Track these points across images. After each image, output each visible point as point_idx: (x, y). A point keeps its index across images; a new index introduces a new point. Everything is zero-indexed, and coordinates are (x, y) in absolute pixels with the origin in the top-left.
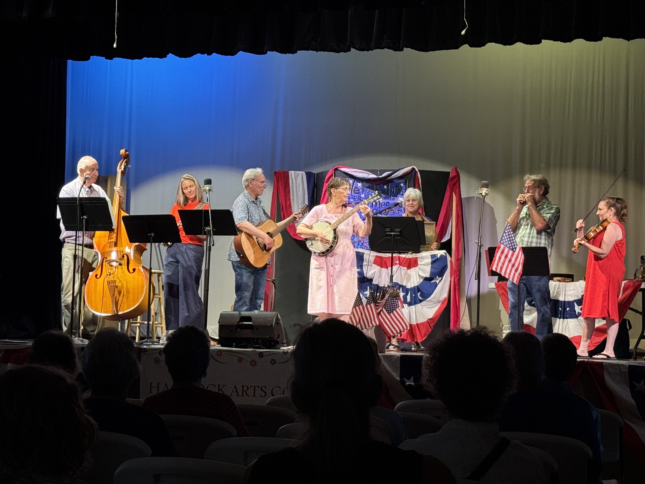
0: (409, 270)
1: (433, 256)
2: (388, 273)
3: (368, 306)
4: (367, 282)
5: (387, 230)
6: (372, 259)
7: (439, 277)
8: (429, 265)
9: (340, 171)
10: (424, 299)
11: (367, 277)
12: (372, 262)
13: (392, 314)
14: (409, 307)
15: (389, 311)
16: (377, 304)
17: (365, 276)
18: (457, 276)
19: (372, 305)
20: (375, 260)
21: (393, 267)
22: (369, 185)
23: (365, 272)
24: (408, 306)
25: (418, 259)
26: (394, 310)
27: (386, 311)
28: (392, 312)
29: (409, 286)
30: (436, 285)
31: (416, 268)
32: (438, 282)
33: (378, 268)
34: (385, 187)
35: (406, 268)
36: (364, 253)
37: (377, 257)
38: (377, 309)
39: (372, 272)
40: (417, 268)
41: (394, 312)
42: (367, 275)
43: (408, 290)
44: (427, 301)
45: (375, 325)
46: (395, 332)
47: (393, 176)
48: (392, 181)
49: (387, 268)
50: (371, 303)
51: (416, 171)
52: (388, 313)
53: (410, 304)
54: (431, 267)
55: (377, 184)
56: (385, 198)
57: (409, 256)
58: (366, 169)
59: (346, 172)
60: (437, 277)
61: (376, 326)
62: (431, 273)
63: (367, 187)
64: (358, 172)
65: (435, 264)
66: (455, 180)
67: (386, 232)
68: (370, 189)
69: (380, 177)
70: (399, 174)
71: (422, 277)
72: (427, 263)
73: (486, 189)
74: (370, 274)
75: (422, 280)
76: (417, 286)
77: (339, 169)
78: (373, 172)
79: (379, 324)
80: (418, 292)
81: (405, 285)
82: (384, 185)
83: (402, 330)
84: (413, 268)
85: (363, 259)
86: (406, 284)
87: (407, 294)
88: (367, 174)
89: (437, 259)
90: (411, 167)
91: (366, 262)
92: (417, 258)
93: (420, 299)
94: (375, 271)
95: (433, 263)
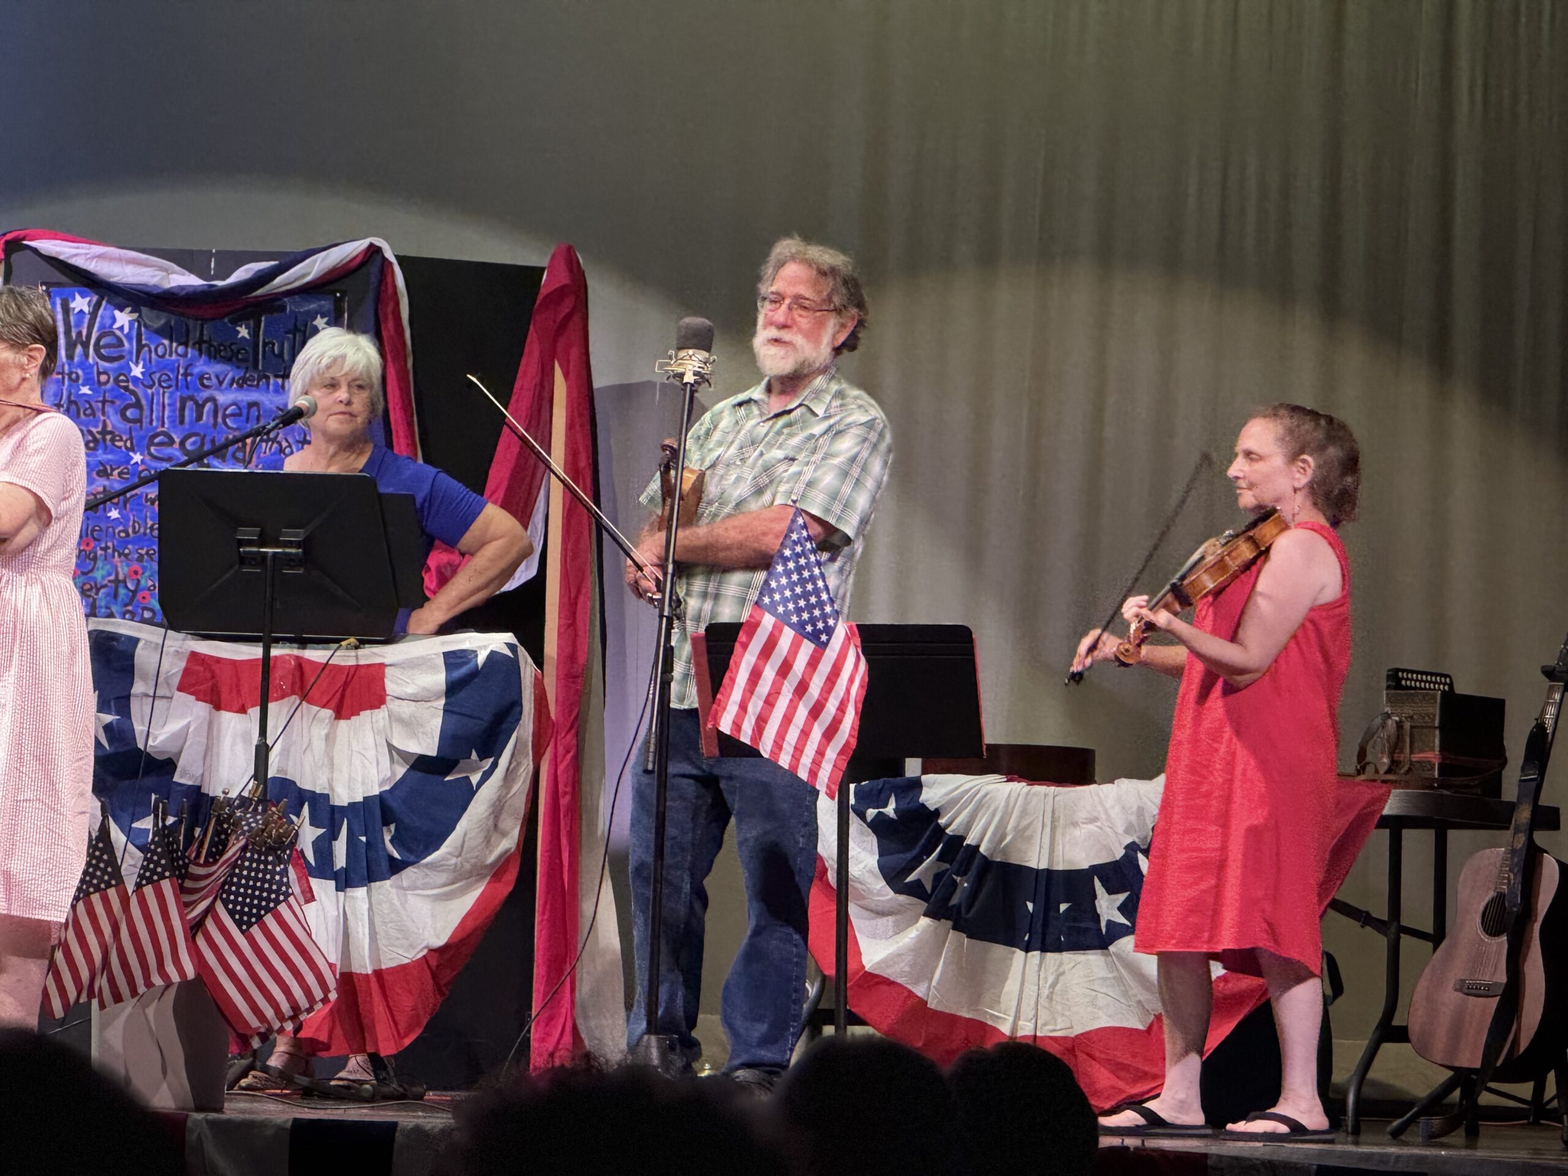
0: (343, 723)
1: (453, 659)
2: (246, 737)
3: (148, 890)
4: (146, 773)
5: (249, 533)
6: (174, 667)
7: (482, 757)
8: (438, 698)
9: (35, 251)
10: (412, 858)
11: (148, 750)
12: (176, 681)
13: (255, 930)
14: (341, 894)
15: (242, 913)
16: (188, 884)
17: (141, 746)
18: (568, 752)
19: (166, 885)
20: (187, 672)
21: (272, 707)
22: (167, 323)
23: (139, 728)
24: (338, 889)
25: (388, 670)
26: (268, 910)
27: (231, 913)
28: (260, 918)
29: (342, 797)
30: (468, 792)
31: (376, 711)
32: (475, 779)
33: (202, 709)
34: (243, 332)
35: (327, 713)
36: (135, 641)
37: (194, 656)
38: (187, 905)
39: (174, 726)
40: (381, 714)
41: (269, 920)
42: (150, 742)
43: (337, 816)
44: (426, 865)
45: (175, 978)
46: (269, 1013)
47: (278, 281)
48: (274, 303)
49: (243, 710)
50: (163, 877)
51: (385, 260)
52: (239, 924)
53: (345, 881)
54: (445, 711)
55: (205, 320)
56: (242, 384)
57: (344, 656)
58: (154, 245)
59: (61, 257)
60: (474, 756)
61: (185, 983)
62: (447, 737)
63: (161, 332)
64: (119, 260)
65: (462, 694)
66: (565, 310)
67: (241, 543)
68: (171, 342)
69: (220, 283)
70: (308, 274)
71: (404, 755)
72: (424, 689)
73: (702, 355)
74: (161, 738)
75: (401, 771)
76: (381, 797)
77: (25, 242)
78: (186, 260)
79: (198, 975)
80: (386, 823)
81: (326, 792)
82: (236, 322)
83: (303, 1003)
84: (365, 714)
85: (133, 666)
86: (332, 788)
87: (334, 835)
88: (161, 269)
89: (475, 673)
90: (361, 245)
91: (144, 678)
92: (382, 666)
93: (391, 858)
94: (188, 726)
95: (452, 689)
